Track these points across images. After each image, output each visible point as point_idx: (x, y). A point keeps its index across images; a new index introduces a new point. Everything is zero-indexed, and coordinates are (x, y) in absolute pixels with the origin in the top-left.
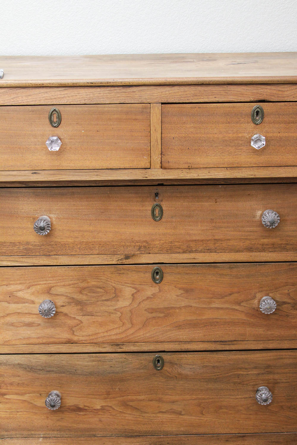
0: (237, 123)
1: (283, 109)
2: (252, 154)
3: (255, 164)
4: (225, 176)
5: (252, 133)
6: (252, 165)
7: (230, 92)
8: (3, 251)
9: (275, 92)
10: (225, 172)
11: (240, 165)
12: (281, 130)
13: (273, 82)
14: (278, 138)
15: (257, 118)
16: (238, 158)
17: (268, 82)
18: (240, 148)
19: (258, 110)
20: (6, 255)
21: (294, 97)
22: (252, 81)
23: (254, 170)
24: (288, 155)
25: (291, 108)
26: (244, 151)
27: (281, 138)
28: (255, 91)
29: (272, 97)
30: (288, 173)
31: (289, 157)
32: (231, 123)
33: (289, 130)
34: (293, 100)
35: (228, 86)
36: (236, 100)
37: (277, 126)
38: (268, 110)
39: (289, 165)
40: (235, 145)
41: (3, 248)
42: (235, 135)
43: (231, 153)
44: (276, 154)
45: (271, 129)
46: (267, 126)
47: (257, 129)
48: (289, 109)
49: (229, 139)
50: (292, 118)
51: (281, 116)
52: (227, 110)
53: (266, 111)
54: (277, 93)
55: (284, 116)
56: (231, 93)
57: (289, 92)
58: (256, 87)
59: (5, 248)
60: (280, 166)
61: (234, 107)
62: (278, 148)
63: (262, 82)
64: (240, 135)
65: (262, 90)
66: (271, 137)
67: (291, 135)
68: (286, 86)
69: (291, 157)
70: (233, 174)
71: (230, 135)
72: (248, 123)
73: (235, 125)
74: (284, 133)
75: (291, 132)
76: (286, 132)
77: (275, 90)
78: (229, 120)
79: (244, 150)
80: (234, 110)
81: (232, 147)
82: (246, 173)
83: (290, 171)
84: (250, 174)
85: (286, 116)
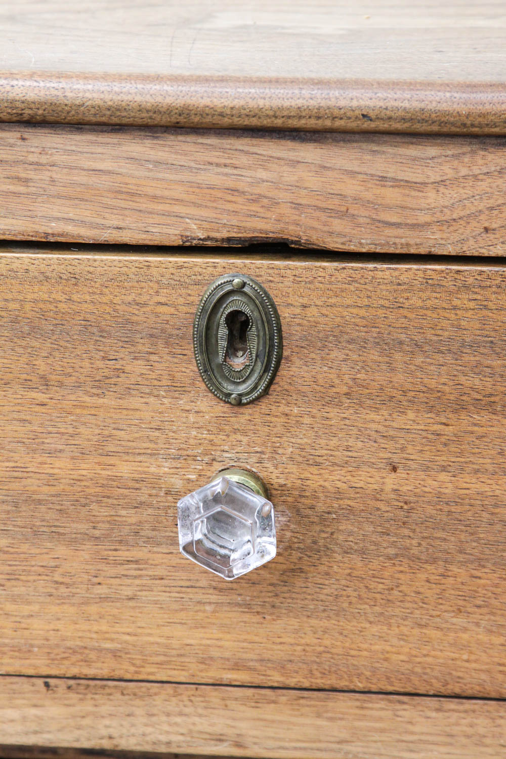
0: (101, 385)
1: (411, 309)
2: (214, 598)
3: (237, 666)
4: (36, 732)
5: (206, 459)
6: (212, 674)
7: (46, 175)
9: (351, 188)
10: (35, 706)
11: (132, 669)
12: (403, 449)
13: (328, 123)
14: (388, 502)
15: (239, 362)
16: (116, 620)
17: (294, 123)
18: (124, 554)
19: (236, 303)
21: (486, 230)
22: (185, 111)
23: (232, 704)
24: (460, 621)
25: (472, 305)
26: (154, 578)
27: (407, 505)
28: (210, 177)
29: (338, 225)
30: (464, 740)
31: (465, 636)
32: (61, 385)
33: (461, 454)
34: (485, 252)
35: (29, 133)
36: (87, 234)
37: (375, 419)
38: (313, 311)
39: (469, 692)
40: (97, 533)
42: (87, 468)
43: (68, 586)
44: (377, 609)
45: (334, 442)
46: (307, 420)
47: (239, 437)
48: (455, 308)
49: (53, 490)
50: (477, 369)
51: (398, 356)
52: (30, 297)
53: (295, 316)
54: (368, 196)
55: (419, 360)
56: (53, 181)
57: (451, 195)
58: (224, 150)
60: (409, 689)
61: (75, 279)
62: (386, 574)
63: (254, 122)
64: (125, 469)
65: (262, 174)
66: (339, 494)
67: (473, 485)
68: (431, 151)
69: (483, 638)
70: (87, 722)
71: (61, 466)
72: (176, 388)
73: (87, 399)
74: (427, 469)
75: (477, 471)
76: (444, 469)
77: (352, 174)
78: (42, 366)
79: (160, 572)
80: (75, 297)
81: (74, 542)
82: (178, 720)
83: (482, 731)
84: (209, 729)
85: (439, 357)
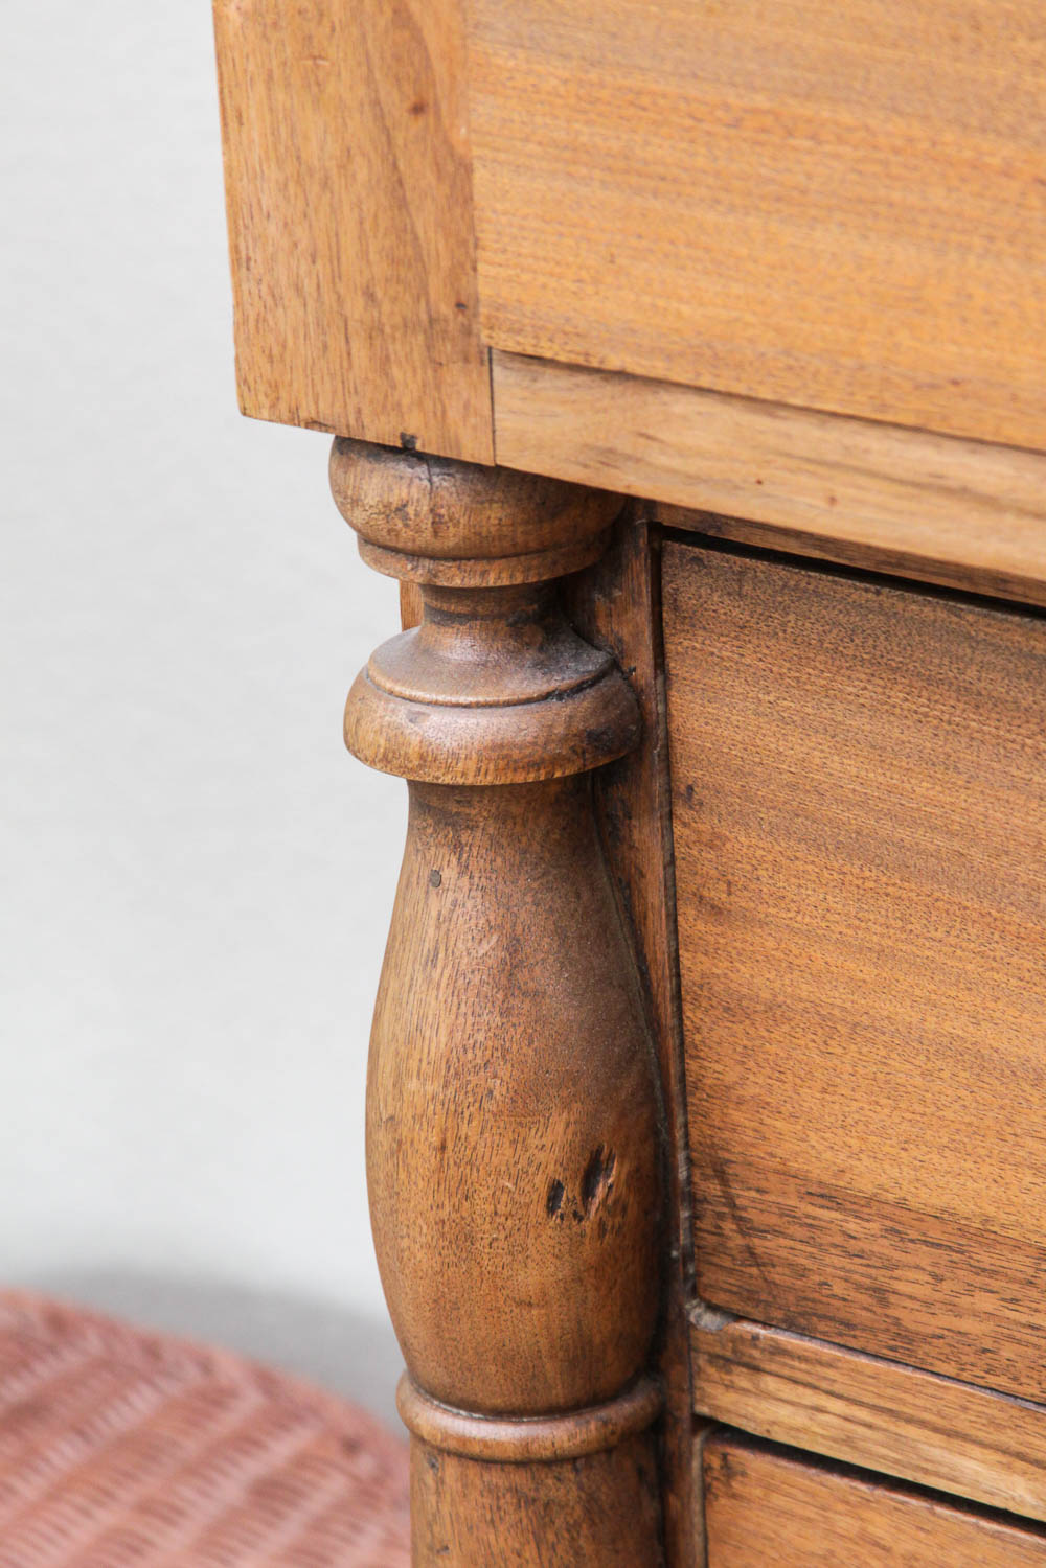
8: (967, 1325)
20: (992, 1380)
41: (970, 1289)
59: (986, 1303)
